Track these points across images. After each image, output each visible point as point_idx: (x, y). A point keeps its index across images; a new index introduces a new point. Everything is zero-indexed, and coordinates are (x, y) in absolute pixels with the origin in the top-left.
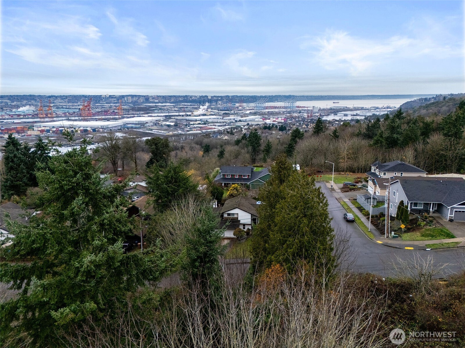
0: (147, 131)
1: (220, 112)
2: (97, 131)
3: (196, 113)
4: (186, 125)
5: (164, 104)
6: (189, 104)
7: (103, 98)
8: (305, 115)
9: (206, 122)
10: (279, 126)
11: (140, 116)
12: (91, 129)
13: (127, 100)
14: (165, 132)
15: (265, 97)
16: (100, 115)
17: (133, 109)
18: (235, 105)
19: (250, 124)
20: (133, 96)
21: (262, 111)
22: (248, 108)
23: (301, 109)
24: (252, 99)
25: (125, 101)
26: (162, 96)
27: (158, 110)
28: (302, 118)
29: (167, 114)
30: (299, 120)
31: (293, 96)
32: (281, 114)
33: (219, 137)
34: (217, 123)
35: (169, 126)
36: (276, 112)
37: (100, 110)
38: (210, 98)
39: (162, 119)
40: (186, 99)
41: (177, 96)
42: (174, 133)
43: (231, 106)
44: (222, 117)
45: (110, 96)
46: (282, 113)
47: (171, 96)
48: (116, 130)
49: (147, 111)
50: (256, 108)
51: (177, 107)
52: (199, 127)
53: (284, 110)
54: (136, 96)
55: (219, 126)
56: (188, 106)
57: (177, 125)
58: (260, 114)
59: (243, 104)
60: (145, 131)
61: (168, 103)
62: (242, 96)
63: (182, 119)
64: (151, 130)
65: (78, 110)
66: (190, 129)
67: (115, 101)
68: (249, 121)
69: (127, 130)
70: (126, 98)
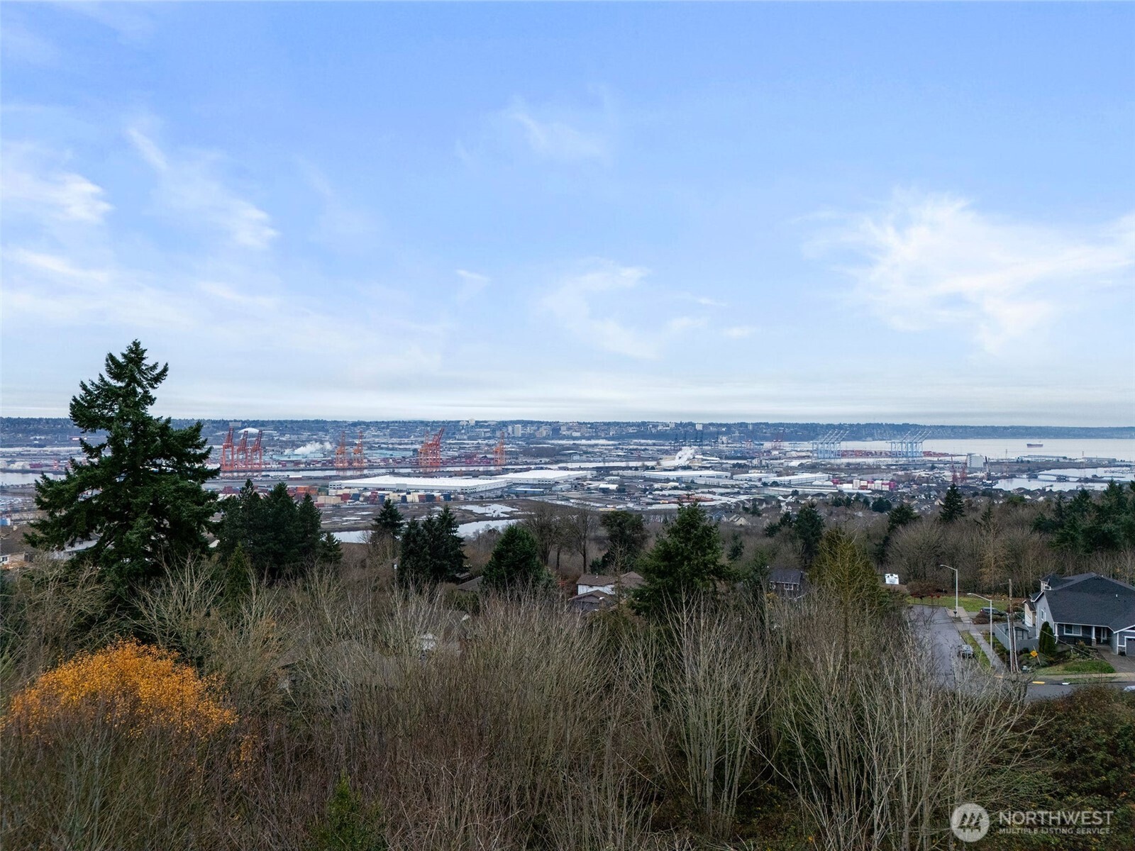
0: (559, 503)
1: (725, 462)
2: (454, 499)
3: (666, 463)
4: (645, 490)
5: (593, 442)
6: (650, 442)
7: (463, 426)
8: (948, 475)
9: (691, 485)
10: (874, 499)
11: (542, 468)
12: (442, 495)
13: (513, 433)
14: (598, 505)
15: (840, 427)
16: (457, 464)
17: (527, 452)
18: (762, 445)
19: (800, 493)
20: (525, 423)
21: (832, 461)
22: (794, 454)
23: (936, 459)
24: (806, 432)
25: (509, 434)
26: (589, 423)
27: (580, 455)
28: (938, 483)
29: (601, 465)
30: (928, 486)
31: (915, 426)
32: (882, 471)
33: (725, 519)
34: (718, 486)
35: (605, 491)
36: (869, 465)
37: (456, 454)
38: (699, 427)
39: (589, 476)
40: (643, 430)
41: (624, 423)
42: (617, 507)
43: (752, 447)
44: (729, 474)
45: (477, 422)
46: (883, 467)
47: (609, 424)
48: (493, 498)
49: (557, 456)
50: (815, 455)
51: (622, 449)
52: (675, 496)
53: (890, 461)
54: (532, 423)
55: (722, 494)
56: (647, 445)
57: (624, 491)
58: (826, 469)
59: (782, 444)
60: (554, 502)
61: (603, 438)
62: (781, 425)
63: (636, 477)
64: (567, 499)
65: (411, 453)
66: (653, 499)
67: (488, 435)
68: (798, 485)
69: (515, 498)
70: (510, 428)
